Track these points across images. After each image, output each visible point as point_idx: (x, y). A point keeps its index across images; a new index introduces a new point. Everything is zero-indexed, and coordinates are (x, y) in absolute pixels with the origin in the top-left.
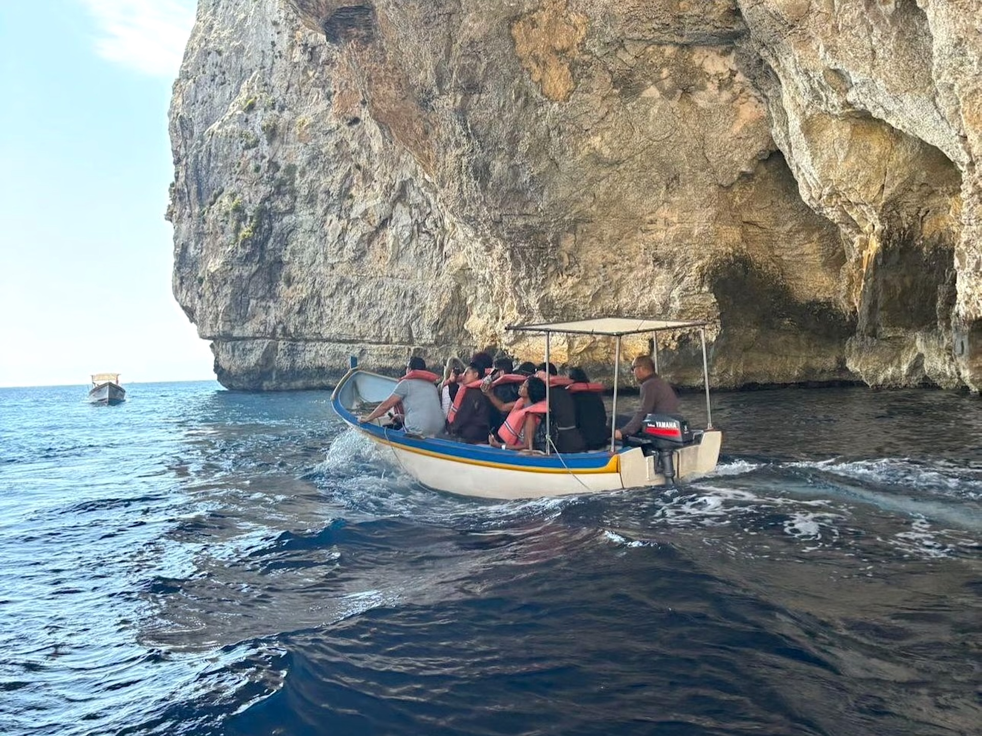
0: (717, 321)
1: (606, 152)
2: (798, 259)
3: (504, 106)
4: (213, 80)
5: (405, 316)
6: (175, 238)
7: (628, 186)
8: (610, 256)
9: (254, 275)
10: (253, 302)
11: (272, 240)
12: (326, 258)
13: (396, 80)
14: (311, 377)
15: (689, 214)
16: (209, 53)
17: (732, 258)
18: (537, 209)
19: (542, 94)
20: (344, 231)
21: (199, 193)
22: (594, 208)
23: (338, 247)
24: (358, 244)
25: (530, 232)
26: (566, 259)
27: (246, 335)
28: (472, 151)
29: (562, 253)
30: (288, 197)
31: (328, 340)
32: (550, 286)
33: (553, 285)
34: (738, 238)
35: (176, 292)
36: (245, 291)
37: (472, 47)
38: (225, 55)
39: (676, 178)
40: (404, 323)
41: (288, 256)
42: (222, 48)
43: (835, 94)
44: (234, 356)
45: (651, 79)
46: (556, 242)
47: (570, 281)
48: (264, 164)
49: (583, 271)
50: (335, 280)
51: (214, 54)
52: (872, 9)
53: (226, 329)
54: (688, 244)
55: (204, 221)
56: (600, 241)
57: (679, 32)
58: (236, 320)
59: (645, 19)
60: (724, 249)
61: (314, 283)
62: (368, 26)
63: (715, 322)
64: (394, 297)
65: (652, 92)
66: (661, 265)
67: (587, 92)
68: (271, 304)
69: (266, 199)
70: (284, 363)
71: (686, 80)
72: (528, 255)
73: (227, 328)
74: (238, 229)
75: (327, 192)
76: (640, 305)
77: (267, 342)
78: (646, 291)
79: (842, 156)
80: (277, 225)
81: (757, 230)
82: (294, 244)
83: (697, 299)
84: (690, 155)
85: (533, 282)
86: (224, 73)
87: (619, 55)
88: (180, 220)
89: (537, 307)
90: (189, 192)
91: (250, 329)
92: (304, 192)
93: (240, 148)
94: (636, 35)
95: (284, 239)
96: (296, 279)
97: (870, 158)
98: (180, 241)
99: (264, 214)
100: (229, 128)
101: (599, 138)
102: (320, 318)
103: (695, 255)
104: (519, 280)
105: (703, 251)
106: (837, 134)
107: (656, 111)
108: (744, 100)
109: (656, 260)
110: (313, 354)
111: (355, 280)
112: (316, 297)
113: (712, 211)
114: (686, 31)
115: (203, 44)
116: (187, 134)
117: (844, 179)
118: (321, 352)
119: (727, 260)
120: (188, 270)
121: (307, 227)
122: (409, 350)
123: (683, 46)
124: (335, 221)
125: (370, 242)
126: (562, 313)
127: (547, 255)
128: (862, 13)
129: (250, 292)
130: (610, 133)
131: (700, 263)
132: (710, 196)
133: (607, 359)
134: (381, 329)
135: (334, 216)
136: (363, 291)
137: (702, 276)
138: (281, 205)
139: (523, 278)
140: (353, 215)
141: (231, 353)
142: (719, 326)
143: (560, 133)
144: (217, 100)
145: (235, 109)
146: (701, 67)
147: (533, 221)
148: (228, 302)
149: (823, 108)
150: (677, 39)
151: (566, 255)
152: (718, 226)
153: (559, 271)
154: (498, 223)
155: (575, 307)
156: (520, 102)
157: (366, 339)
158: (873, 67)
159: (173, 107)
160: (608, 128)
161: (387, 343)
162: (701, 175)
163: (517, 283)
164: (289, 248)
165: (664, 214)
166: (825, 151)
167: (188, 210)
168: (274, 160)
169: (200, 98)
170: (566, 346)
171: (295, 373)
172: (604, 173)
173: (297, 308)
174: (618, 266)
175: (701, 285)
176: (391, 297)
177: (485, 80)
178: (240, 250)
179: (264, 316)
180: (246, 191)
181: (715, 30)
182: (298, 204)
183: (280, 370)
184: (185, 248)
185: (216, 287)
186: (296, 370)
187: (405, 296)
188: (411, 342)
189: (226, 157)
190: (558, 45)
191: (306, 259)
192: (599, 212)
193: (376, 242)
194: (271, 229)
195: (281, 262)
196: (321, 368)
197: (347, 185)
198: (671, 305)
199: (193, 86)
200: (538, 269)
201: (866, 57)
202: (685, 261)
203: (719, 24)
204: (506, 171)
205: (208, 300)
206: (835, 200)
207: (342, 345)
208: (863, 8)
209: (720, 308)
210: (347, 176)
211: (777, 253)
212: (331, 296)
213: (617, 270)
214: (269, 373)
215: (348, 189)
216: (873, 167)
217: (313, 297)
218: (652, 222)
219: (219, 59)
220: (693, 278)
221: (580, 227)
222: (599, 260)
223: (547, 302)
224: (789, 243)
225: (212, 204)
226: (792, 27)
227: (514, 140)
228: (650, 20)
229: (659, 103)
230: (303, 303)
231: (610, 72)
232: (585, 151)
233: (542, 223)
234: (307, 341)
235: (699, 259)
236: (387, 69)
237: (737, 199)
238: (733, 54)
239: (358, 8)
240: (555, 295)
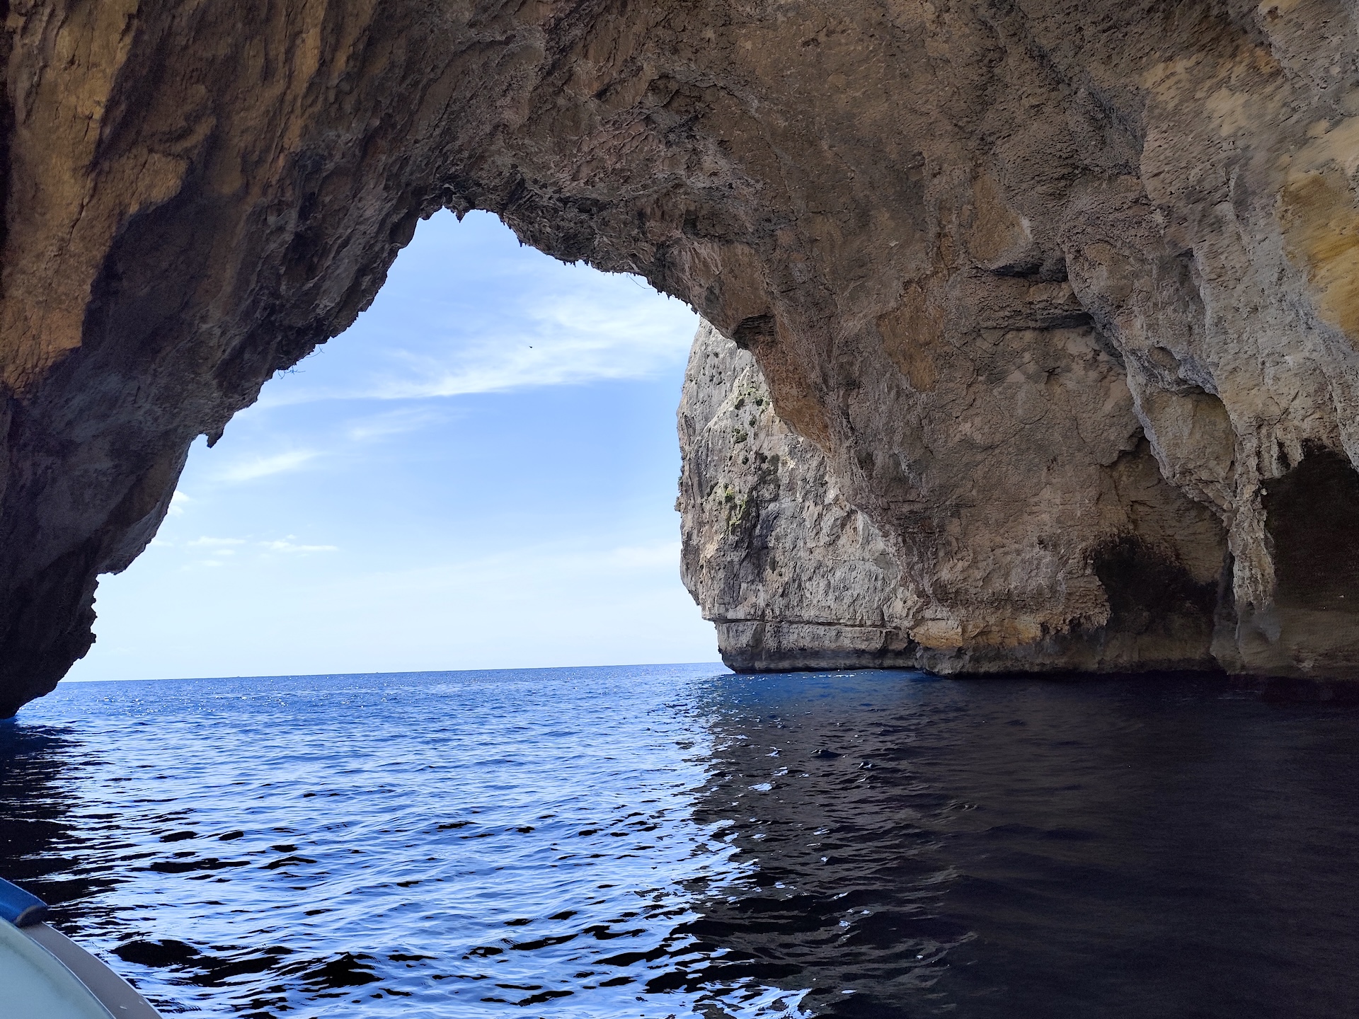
0: (1105, 604)
1: (978, 438)
2: (1192, 538)
3: (879, 399)
4: (711, 380)
5: (877, 599)
6: (682, 527)
7: (1008, 470)
8: (998, 539)
9: (744, 560)
10: (744, 586)
11: (759, 527)
12: (805, 543)
13: (797, 380)
14: (795, 657)
15: (1071, 495)
16: (708, 356)
17: (1117, 540)
18: (919, 495)
19: (911, 385)
20: (820, 516)
21: (700, 485)
22: (974, 493)
23: (815, 531)
24: (831, 529)
25: (914, 517)
26: (954, 543)
27: (739, 618)
28: (856, 443)
29: (949, 538)
30: (772, 486)
31: (809, 622)
32: (942, 570)
33: (945, 570)
34: (1124, 518)
35: (683, 578)
36: (736, 576)
37: (847, 346)
38: (721, 356)
39: (1055, 459)
40: (876, 605)
41: (773, 541)
42: (718, 350)
43: (1167, 372)
44: (728, 637)
45: (1014, 364)
46: (942, 529)
47: (960, 564)
48: (752, 456)
49: (972, 555)
50: (813, 564)
51: (712, 356)
52: (1186, 285)
53: (721, 612)
54: (1070, 526)
55: (703, 511)
56: (987, 524)
57: (1033, 317)
58: (729, 603)
59: (997, 309)
60: (1108, 530)
61: (795, 567)
62: (771, 333)
63: (1103, 605)
64: (866, 581)
65: (1016, 376)
66: (1045, 548)
67: (951, 381)
68: (760, 587)
69: (754, 488)
70: (770, 643)
71: (1051, 364)
72: (918, 539)
73: (722, 610)
74: (729, 519)
75: (804, 480)
76: (1029, 588)
77: (756, 623)
78: (1033, 574)
79: (1186, 432)
80: (763, 513)
81: (1147, 509)
82: (778, 529)
83: (1081, 583)
84: (1065, 437)
85: (926, 567)
86: (720, 373)
87: (977, 344)
88: (686, 512)
89: (931, 592)
90: (692, 485)
91: (740, 612)
92: (785, 481)
93: (732, 442)
94: (990, 324)
95: (770, 525)
96: (780, 564)
97: (1216, 434)
98: (687, 529)
99: (754, 503)
100: (723, 424)
101: (969, 425)
102: (801, 601)
103: (1078, 537)
104: (914, 565)
105: (1087, 532)
106: (1179, 411)
107: (1023, 395)
108: (1114, 378)
109: (1041, 542)
110: (796, 636)
111: (830, 564)
112: (796, 579)
113: (1093, 492)
114: (1039, 317)
115: (703, 348)
116: (691, 430)
117: (1191, 457)
118: (802, 634)
119: (1112, 542)
120: (692, 557)
121: (789, 513)
122: (881, 632)
123: (1042, 330)
124: (812, 505)
125: (843, 526)
126: (956, 597)
127: (935, 540)
128: (1178, 290)
129: (741, 576)
130: (980, 418)
131: (1084, 544)
132: (1089, 476)
133: (1001, 644)
134: (855, 612)
135: (812, 502)
136: (838, 574)
137: (1085, 558)
138: (766, 493)
139: (917, 563)
140: (826, 502)
141: (726, 635)
142: (1108, 609)
143: (931, 422)
144: (715, 400)
145: (728, 406)
146: (1063, 349)
147: (917, 507)
148: (722, 586)
149: (1160, 384)
150: (1032, 324)
151: (954, 540)
152: (1101, 506)
153: (950, 555)
154: (886, 510)
155: (967, 591)
156: (893, 393)
157: (842, 621)
158: (1190, 343)
159: (681, 407)
160: (977, 414)
161: (861, 625)
162: (1079, 455)
163: (912, 568)
164: (773, 533)
165: (1047, 496)
166: (1169, 429)
167: (692, 501)
168: (760, 452)
169: (701, 395)
170: (960, 630)
171: (781, 654)
172: (979, 457)
173: (780, 590)
174: (1006, 549)
175: (1085, 568)
176: (863, 580)
177: (860, 376)
178: (731, 537)
179: (754, 599)
180: (736, 482)
181: (1065, 313)
182: (781, 492)
183: (769, 650)
184: (689, 536)
185: (712, 572)
186: (783, 651)
187: (876, 579)
188: (883, 626)
189: (720, 451)
190: (922, 339)
191: (789, 545)
192: (981, 497)
193: (848, 526)
194: (758, 516)
195: (767, 548)
196: (803, 649)
197: (821, 473)
198: (1058, 588)
199: (695, 386)
200: (929, 553)
201: (1183, 334)
202: (1069, 542)
203: (1066, 307)
204: (887, 460)
205: (707, 585)
206: (1188, 478)
207: (820, 627)
208: (1178, 284)
209: (1106, 591)
210: (821, 463)
211: (1169, 532)
212: (810, 579)
213: (1006, 554)
214: (760, 654)
215: (823, 476)
216: (1221, 444)
217: (794, 581)
218: (1036, 504)
219: (716, 361)
220: (1076, 560)
221: (963, 511)
222: (988, 544)
223: (940, 587)
224: (1180, 521)
225: (709, 495)
226: (1119, 307)
227: (891, 431)
228: (1002, 308)
229: (1025, 387)
230: (786, 586)
231: (972, 360)
232: (957, 439)
233: (926, 509)
234: (791, 623)
235: (1083, 540)
236: (787, 371)
237: (1124, 478)
238: (1093, 334)
239: (761, 317)
240: (946, 579)
